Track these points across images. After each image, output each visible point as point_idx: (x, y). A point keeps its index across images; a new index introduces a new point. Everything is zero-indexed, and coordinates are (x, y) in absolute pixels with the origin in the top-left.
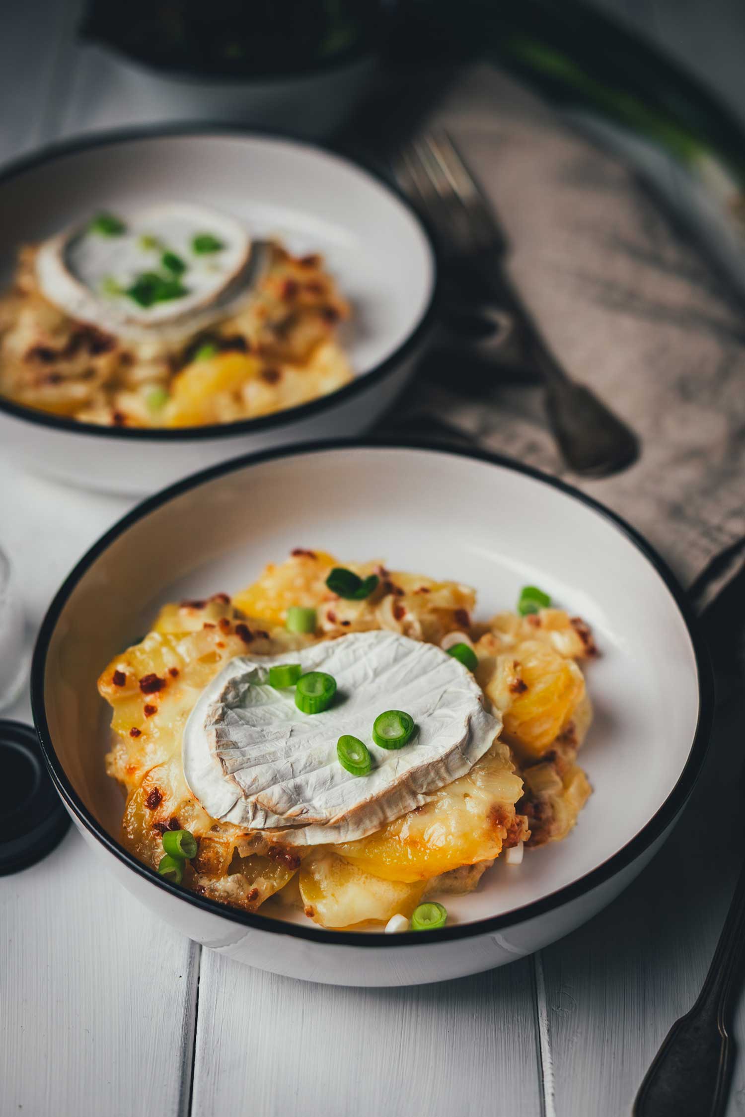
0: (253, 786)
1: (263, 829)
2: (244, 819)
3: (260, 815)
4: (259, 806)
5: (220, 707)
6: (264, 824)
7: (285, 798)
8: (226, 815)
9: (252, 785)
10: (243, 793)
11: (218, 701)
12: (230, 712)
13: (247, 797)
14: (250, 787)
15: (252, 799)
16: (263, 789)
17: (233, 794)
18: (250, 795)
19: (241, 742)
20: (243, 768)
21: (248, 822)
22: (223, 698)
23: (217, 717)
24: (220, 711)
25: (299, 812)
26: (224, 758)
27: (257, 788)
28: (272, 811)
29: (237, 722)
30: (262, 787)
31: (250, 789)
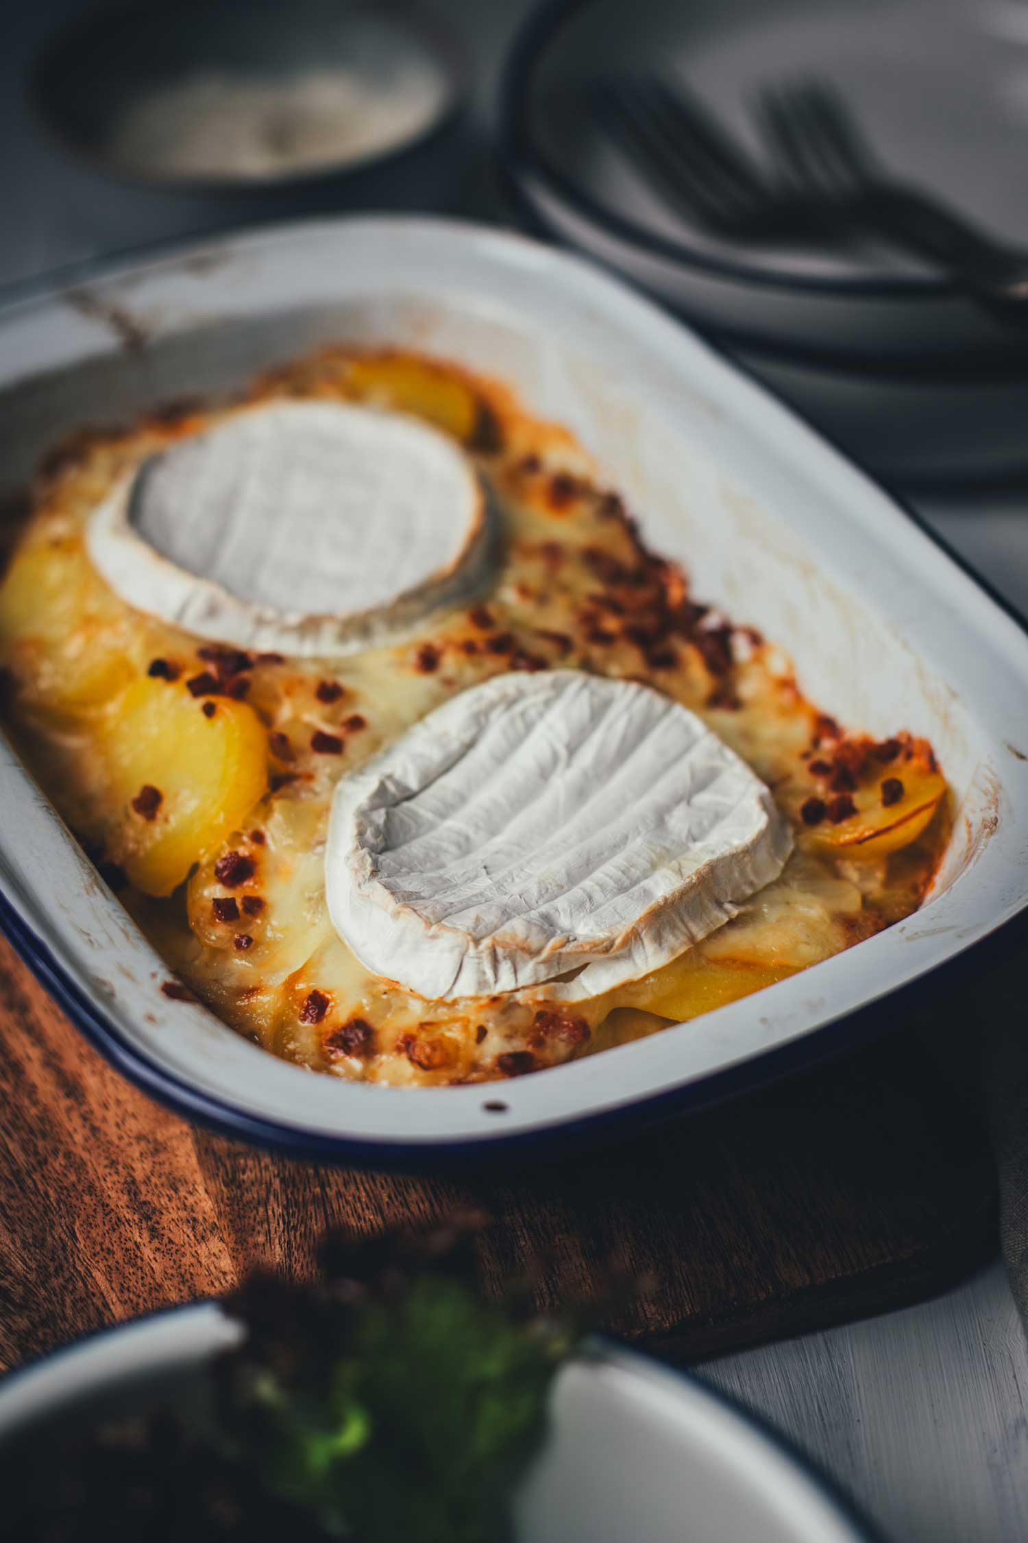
0: (480, 927)
1: (517, 990)
2: (482, 984)
3: (505, 968)
4: (500, 951)
5: (364, 855)
6: (516, 980)
7: (535, 930)
8: (450, 990)
9: (477, 926)
10: (469, 938)
11: (357, 848)
12: (381, 858)
13: (477, 942)
14: (474, 929)
15: (486, 942)
16: (496, 928)
17: (452, 950)
18: (482, 938)
19: (424, 891)
20: (450, 914)
21: (490, 987)
22: (362, 843)
23: (369, 869)
24: (369, 860)
25: (565, 940)
26: (416, 909)
27: (486, 927)
28: (523, 949)
29: (399, 871)
30: (493, 926)
31: (477, 930)
